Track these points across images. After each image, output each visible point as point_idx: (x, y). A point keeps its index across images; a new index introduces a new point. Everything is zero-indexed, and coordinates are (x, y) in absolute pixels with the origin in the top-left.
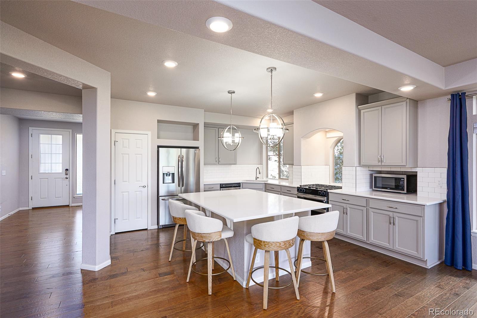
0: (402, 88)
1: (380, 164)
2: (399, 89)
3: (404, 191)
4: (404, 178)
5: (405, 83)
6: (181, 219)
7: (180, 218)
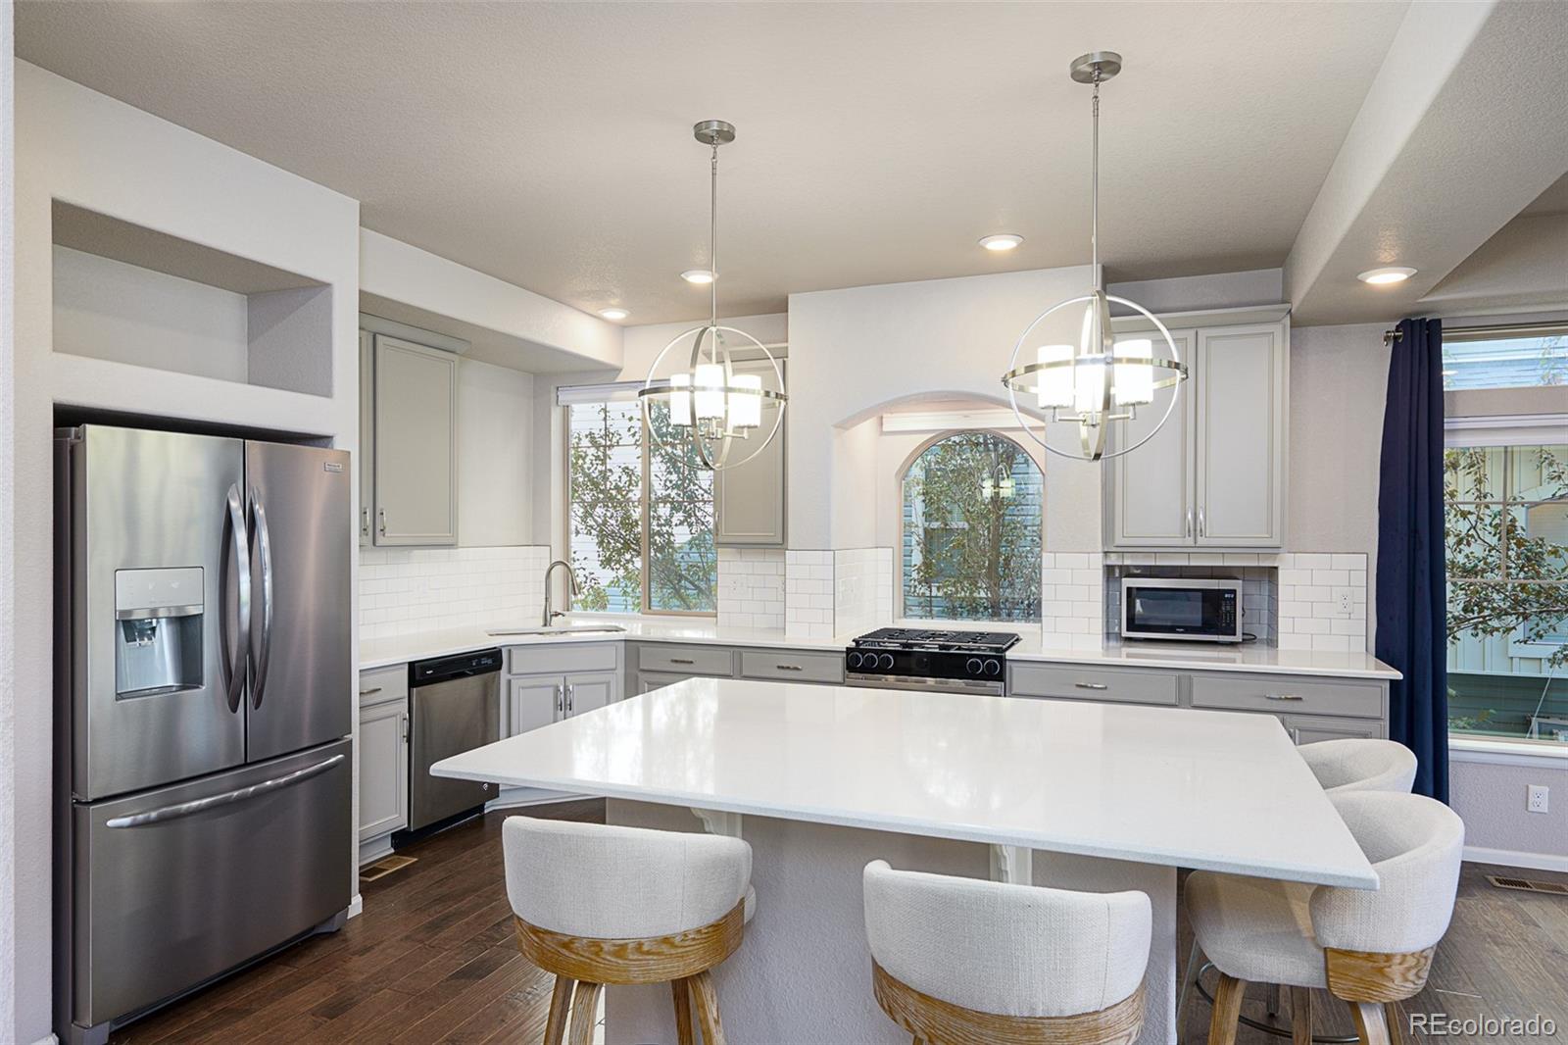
0: (1371, 275)
1: (1190, 541)
2: (1360, 277)
3: (1235, 635)
4: (1234, 592)
5: (1379, 259)
6: (673, 945)
7: (666, 940)
